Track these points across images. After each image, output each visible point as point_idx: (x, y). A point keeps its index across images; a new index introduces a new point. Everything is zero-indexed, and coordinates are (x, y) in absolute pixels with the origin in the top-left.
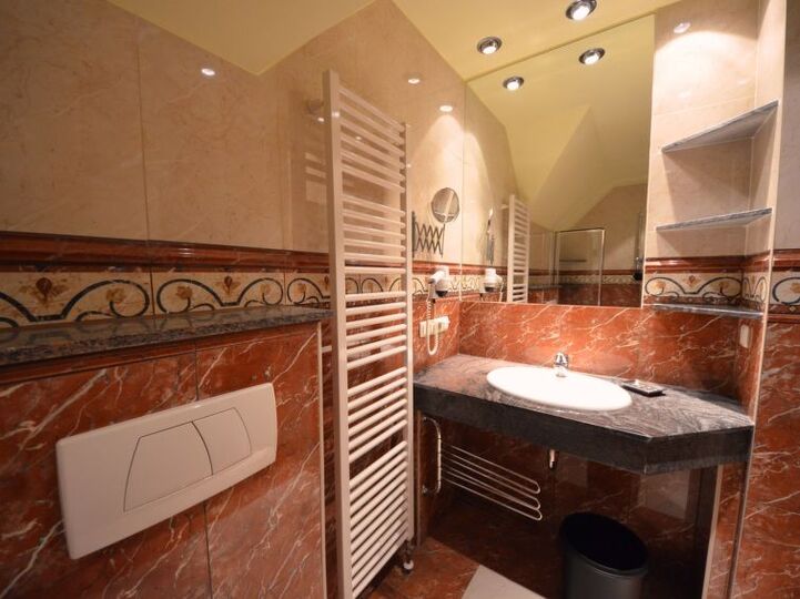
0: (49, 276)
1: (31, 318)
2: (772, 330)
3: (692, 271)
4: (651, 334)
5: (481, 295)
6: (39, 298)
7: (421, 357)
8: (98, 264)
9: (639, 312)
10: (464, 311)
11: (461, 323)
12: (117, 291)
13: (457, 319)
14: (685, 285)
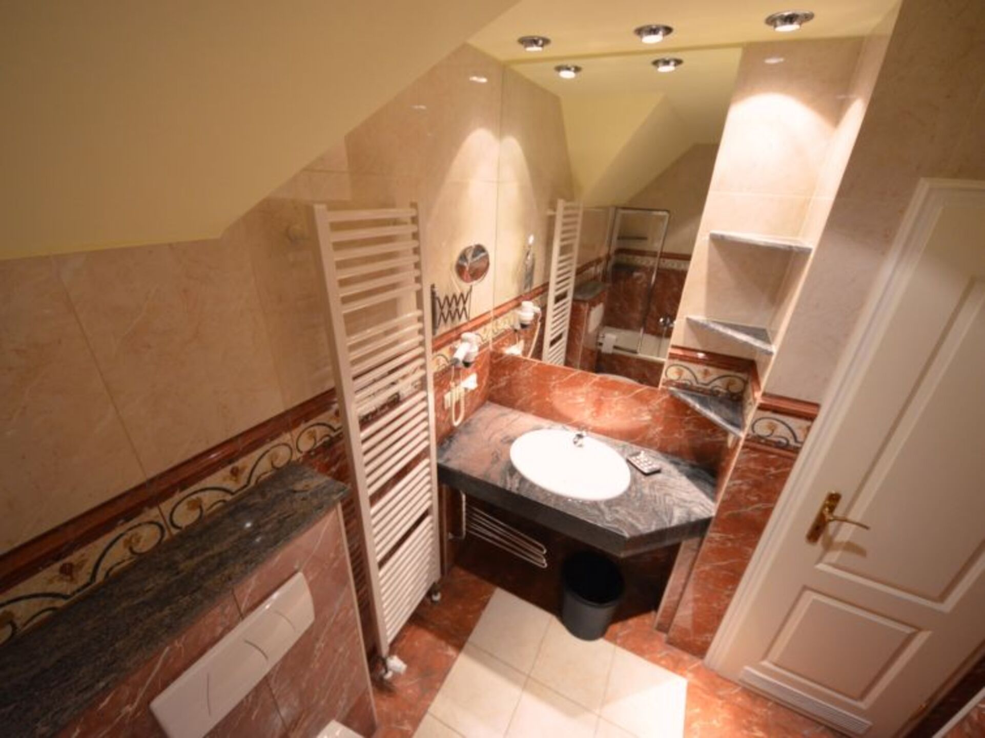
0: (68, 560)
1: (65, 597)
2: (744, 453)
3: (708, 365)
4: (663, 412)
5: (516, 331)
6: (67, 580)
7: (444, 429)
8: (107, 526)
9: (656, 392)
10: (494, 361)
11: (491, 373)
12: (131, 538)
13: (487, 370)
14: (700, 376)
